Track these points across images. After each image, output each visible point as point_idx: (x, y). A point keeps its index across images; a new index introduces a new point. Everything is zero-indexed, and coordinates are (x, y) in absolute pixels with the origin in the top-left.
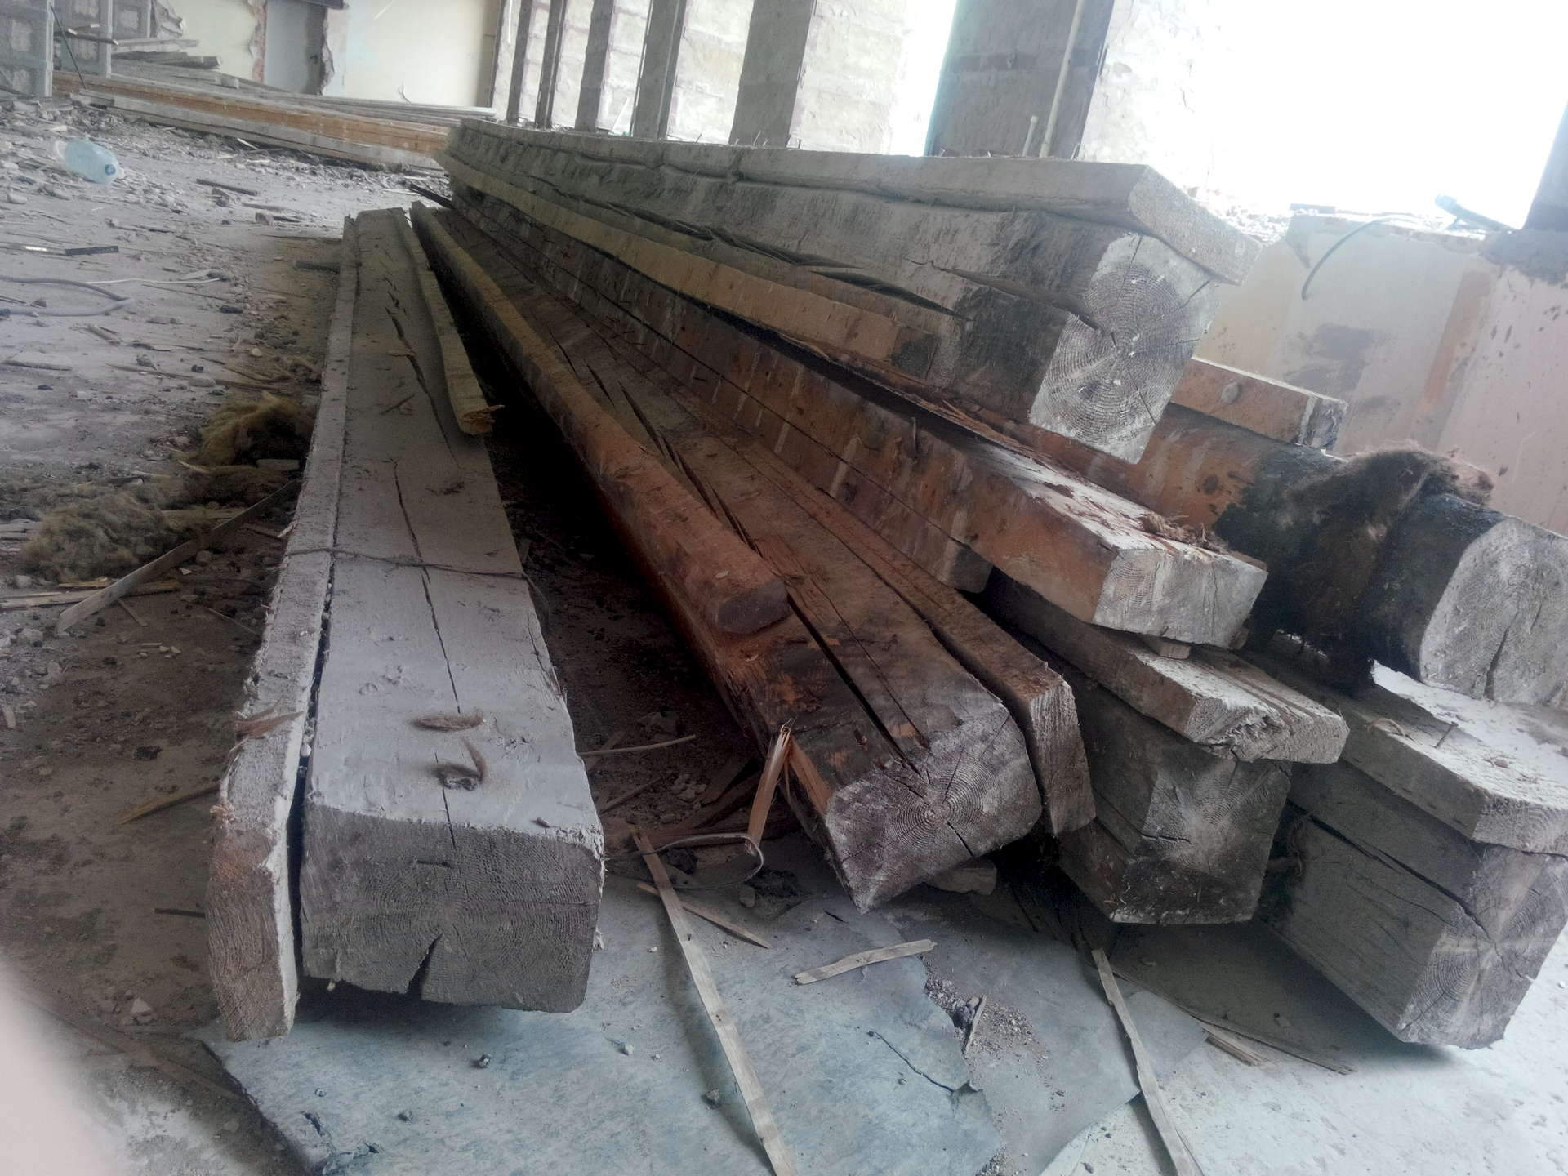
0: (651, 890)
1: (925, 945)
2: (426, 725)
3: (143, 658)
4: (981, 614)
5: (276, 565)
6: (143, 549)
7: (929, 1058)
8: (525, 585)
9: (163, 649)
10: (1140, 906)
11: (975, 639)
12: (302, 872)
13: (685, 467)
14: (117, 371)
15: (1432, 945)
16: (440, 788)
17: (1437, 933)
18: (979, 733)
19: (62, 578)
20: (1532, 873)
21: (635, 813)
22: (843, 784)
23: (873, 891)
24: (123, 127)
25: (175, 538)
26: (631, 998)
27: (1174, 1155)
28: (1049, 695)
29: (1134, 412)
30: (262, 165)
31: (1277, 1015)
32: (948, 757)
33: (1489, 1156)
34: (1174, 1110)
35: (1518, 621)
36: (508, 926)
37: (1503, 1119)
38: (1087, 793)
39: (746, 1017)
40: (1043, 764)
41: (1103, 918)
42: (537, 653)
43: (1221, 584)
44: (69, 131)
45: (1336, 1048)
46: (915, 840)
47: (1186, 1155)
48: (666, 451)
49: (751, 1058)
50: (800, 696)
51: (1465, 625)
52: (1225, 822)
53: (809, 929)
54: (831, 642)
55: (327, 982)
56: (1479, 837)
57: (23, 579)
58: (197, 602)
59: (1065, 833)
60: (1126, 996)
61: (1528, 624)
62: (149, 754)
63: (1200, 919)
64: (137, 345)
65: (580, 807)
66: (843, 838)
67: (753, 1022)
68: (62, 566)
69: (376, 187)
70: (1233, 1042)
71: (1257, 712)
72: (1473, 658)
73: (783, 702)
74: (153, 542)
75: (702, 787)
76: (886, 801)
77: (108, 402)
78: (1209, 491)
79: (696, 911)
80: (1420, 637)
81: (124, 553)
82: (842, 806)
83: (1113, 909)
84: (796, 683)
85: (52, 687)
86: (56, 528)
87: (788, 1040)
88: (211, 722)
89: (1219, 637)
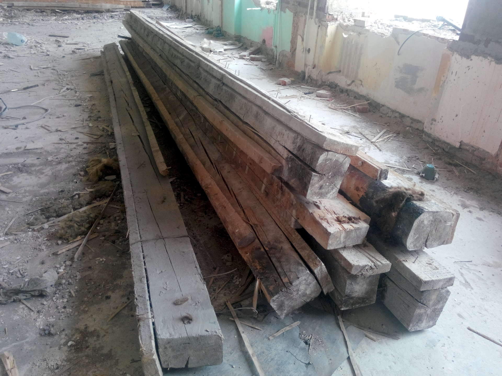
0: (232, 319)
1: (298, 323)
2: (176, 303)
3: (97, 264)
4: (302, 239)
5: (129, 251)
6: (87, 226)
7: (301, 356)
8: (188, 239)
9: (101, 260)
10: (347, 306)
11: (301, 248)
12: (159, 350)
13: (222, 176)
14: (55, 145)
15: (414, 312)
16: (184, 325)
17: (415, 310)
18: (304, 279)
19: (69, 240)
20: (436, 293)
21: (225, 292)
22: (273, 296)
23: (284, 315)
24: (19, 13)
25: (94, 220)
26: (232, 351)
27: (356, 372)
28: (319, 268)
29: (333, 189)
30: (66, 19)
31: (382, 325)
32: (297, 285)
33: (430, 358)
34: (357, 358)
35: (431, 231)
36: (204, 352)
37: (434, 346)
38: (331, 285)
39: (259, 353)
40: (320, 281)
41: (339, 309)
42: (196, 267)
43: (358, 232)
44: (3, 20)
45: (396, 332)
46: (292, 303)
47: (359, 372)
48: (216, 169)
49: (261, 363)
50: (261, 267)
51: (417, 236)
52: (365, 286)
53: (270, 322)
54: (267, 249)
55: (167, 368)
56: (422, 290)
57: (60, 242)
58: (105, 239)
59: (328, 293)
60: (346, 328)
61: (434, 231)
62: (108, 298)
63: (362, 305)
64: (57, 131)
65: (215, 323)
66: (275, 306)
67: (260, 354)
68: (68, 237)
69: (104, 21)
70: (371, 336)
71: (368, 265)
72: (420, 242)
73: (257, 269)
74: (88, 223)
75: (240, 280)
76: (284, 297)
77: (57, 160)
78: (357, 191)
79: (244, 323)
80: (406, 241)
81: (83, 229)
82: (274, 301)
83: (341, 308)
84: (259, 263)
85: (79, 280)
86: (64, 226)
87: (269, 358)
88: (119, 283)
89: (359, 242)
